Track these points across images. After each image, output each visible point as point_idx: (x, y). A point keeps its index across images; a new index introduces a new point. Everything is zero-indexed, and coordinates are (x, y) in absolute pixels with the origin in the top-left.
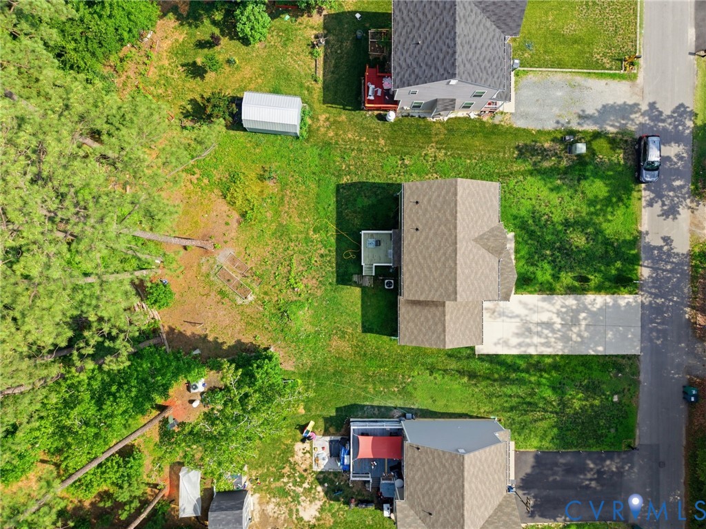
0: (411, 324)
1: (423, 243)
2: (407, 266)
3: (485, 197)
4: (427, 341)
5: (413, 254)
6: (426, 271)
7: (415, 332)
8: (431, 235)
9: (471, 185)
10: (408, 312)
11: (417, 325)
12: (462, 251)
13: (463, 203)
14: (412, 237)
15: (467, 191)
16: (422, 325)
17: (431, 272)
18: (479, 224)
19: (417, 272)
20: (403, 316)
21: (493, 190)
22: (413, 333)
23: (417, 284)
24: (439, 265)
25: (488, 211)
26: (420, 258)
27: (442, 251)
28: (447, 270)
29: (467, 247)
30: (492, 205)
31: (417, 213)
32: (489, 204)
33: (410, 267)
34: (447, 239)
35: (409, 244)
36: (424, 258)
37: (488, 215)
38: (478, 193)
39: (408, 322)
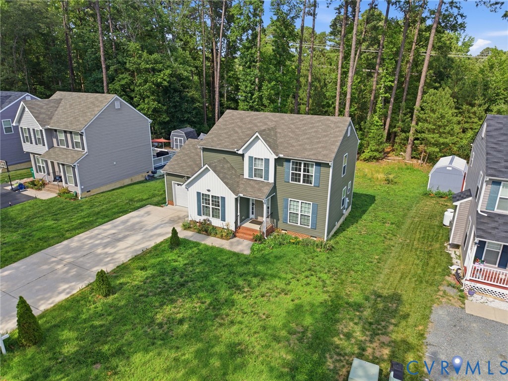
3: (319, 142)
9: (338, 129)
12: (270, 117)
13: (319, 121)
15: (332, 126)
18: (290, 134)
21: (325, 152)
25: (300, 145)
29: (272, 121)
30: (305, 149)
32: (308, 147)
37: (295, 144)
38: (326, 136)
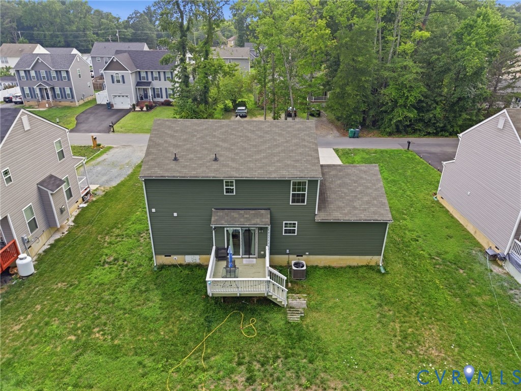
0: (356, 204)
1: (237, 154)
2: (270, 173)
4: (374, 185)
5: (251, 165)
6: (276, 150)
7: (366, 199)
8: (225, 145)
10: (340, 208)
11: (356, 196)
14: (227, 166)
16: (353, 191)
17: (277, 146)
19: (279, 161)
20: (346, 214)
22: (368, 202)
23: (297, 161)
24: (268, 137)
26: (258, 157)
27: (249, 135)
28: (274, 129)
31: (191, 159)
33: (271, 169)
34: (233, 130)
35: (237, 170)
36: (259, 152)
39: (355, 208)
